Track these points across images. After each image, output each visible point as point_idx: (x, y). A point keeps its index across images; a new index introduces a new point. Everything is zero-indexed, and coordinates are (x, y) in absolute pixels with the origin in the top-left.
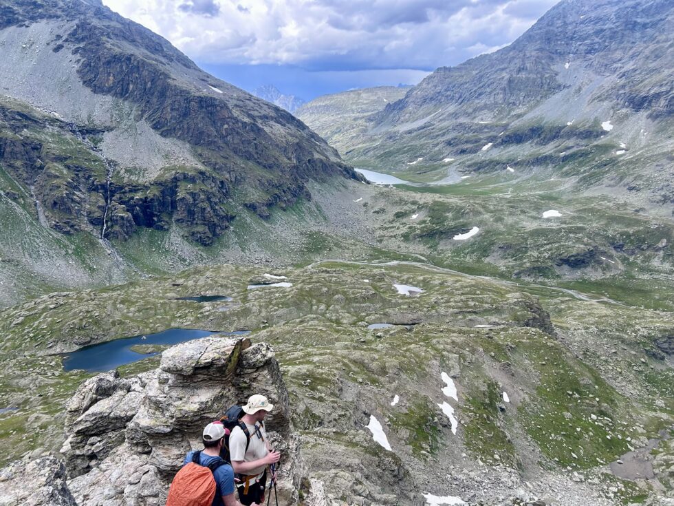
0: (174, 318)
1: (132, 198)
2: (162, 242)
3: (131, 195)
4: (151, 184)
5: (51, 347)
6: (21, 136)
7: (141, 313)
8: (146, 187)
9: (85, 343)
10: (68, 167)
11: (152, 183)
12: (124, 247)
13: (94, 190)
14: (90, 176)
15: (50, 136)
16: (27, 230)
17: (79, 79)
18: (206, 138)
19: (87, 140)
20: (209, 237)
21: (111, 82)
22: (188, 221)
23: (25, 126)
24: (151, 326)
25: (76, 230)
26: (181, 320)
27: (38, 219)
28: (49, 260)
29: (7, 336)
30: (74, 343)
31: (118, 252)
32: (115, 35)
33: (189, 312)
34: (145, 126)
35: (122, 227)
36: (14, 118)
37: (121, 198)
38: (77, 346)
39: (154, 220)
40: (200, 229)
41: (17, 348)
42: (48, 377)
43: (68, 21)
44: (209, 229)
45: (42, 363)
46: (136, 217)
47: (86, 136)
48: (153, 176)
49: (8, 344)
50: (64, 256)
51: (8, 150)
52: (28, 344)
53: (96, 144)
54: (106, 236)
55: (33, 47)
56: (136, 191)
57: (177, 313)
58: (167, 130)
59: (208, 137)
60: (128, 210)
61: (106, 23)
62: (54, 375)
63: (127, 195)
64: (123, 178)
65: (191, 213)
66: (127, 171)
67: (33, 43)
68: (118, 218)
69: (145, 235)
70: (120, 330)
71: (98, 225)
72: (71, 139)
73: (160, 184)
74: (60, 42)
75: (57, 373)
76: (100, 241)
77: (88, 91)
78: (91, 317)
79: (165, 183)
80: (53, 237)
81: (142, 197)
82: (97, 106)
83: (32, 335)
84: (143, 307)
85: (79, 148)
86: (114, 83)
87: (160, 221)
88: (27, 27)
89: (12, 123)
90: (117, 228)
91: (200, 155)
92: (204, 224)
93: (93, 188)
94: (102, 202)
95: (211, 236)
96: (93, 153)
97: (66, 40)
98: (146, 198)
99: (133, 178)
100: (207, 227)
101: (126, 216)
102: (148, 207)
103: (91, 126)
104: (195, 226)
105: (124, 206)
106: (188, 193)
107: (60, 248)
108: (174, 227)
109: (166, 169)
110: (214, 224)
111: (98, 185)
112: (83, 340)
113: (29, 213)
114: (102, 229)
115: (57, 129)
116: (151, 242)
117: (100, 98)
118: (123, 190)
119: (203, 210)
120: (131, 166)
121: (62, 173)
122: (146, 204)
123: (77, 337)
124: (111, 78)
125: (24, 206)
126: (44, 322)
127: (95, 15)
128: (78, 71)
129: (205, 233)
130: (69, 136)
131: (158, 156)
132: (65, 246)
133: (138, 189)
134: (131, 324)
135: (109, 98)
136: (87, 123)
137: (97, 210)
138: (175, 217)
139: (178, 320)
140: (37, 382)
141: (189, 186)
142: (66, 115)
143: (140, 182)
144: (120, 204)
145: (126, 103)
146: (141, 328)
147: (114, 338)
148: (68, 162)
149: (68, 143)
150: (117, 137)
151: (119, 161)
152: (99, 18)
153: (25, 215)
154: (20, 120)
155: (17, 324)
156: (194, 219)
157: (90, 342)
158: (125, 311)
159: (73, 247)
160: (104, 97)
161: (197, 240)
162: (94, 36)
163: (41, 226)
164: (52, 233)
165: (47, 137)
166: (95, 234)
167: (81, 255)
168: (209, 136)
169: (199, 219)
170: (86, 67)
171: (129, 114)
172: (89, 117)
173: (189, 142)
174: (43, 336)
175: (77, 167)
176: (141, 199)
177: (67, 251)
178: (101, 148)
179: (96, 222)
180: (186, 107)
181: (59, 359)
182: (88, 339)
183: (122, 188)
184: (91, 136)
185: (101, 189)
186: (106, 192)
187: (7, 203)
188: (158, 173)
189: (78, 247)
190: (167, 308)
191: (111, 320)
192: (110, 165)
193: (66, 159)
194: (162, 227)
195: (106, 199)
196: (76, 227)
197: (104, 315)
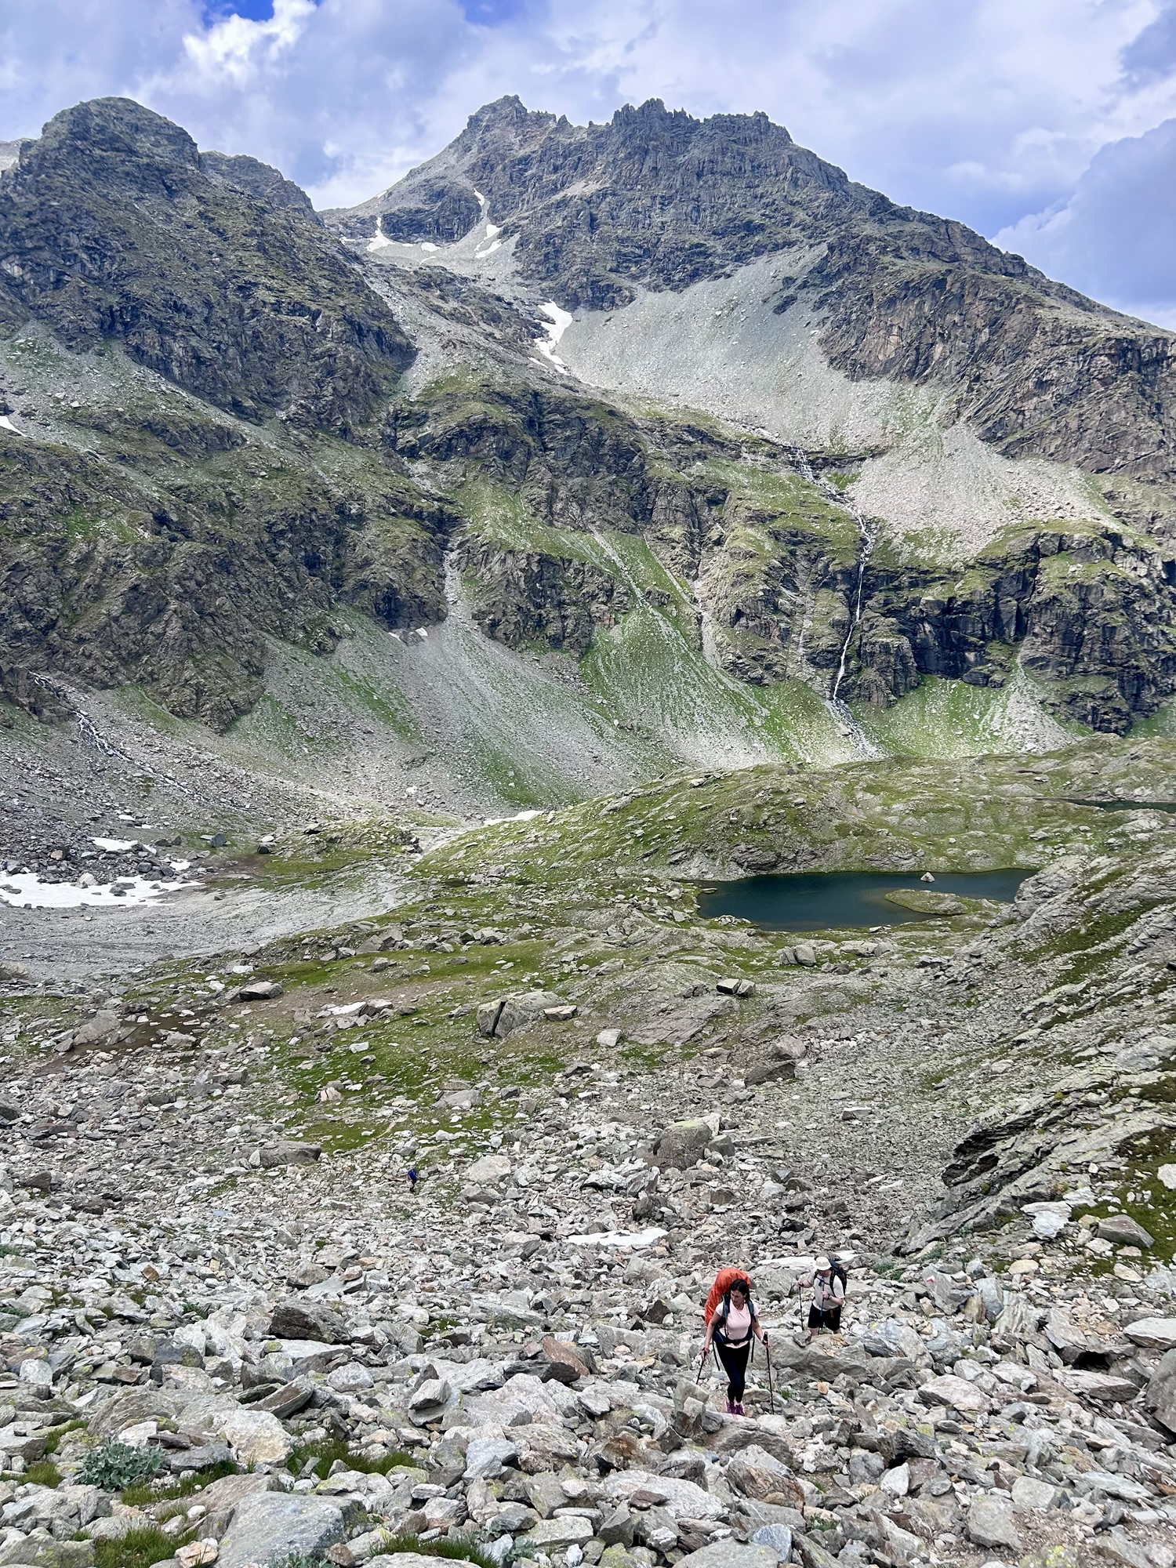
0: (1024, 841)
1: (916, 602)
2: (982, 715)
3: (915, 593)
4: (968, 567)
5: (676, 862)
6: (690, 475)
7: (923, 819)
8: (955, 573)
9: (760, 867)
10: (776, 536)
11: (971, 563)
12: (883, 721)
13: (826, 585)
14: (821, 554)
15: (747, 475)
16: (676, 669)
17: (822, 358)
18: (1131, 450)
19: (823, 480)
20: (1118, 711)
21: (891, 348)
22: (1061, 664)
23: (702, 456)
24: (951, 852)
25: (776, 675)
26: (1049, 850)
27: (701, 648)
28: (711, 734)
29: (588, 831)
30: (734, 860)
31: (866, 732)
32: (912, 249)
33: (1076, 831)
34: (965, 435)
35: (882, 671)
36: (681, 440)
37: (886, 603)
38: (741, 871)
39: (964, 660)
40: (1094, 685)
41: (602, 856)
42: (655, 919)
43: (811, 246)
44: (1122, 688)
45: (649, 889)
46: (920, 650)
47: (822, 473)
48: (975, 547)
49: (586, 848)
50: (743, 731)
51: (661, 502)
52: (627, 852)
53: (843, 486)
54: (844, 694)
55: (735, 313)
56: (926, 583)
57: (1036, 830)
58: (1022, 440)
59: (1138, 447)
60: (902, 632)
61: (893, 228)
62: (670, 916)
63: (905, 593)
64: (899, 554)
65: (1073, 642)
66: (908, 538)
67: (737, 304)
68: (877, 648)
69: (937, 697)
70: (860, 848)
71: (827, 666)
72: (790, 479)
73: (993, 566)
74: (791, 291)
75: (679, 916)
76: (828, 704)
77: (839, 377)
78: (784, 804)
79: (1005, 561)
80: (726, 690)
81: (940, 598)
82: (855, 406)
83: (639, 832)
84: (929, 806)
85: (805, 496)
86: (899, 347)
87: (981, 661)
88: (729, 276)
89: (675, 449)
90: (870, 674)
91: (1110, 496)
92: (1106, 674)
93: (827, 582)
94: (840, 613)
95: (1125, 708)
96: (833, 504)
97: (804, 285)
98: (951, 600)
99: (923, 553)
100: (1116, 683)
101: (897, 643)
102: (954, 624)
103: (836, 451)
104: (1080, 678)
105: (893, 620)
106: (1067, 587)
107: (738, 711)
108: (1020, 678)
109: (1010, 530)
110: (1140, 677)
111: (835, 572)
112: (758, 856)
113: (684, 636)
114: (834, 677)
115: (763, 459)
116: (954, 714)
117: (864, 387)
118: (896, 583)
119: (1109, 631)
120: (920, 527)
121: (762, 548)
122: (949, 614)
123: (743, 847)
124: (894, 339)
125: (676, 622)
126: (670, 809)
127: (872, 214)
128: (821, 342)
129: (1110, 698)
130: (785, 474)
131: (993, 502)
132: (749, 710)
133: (934, 580)
134: (892, 838)
135: (884, 386)
136: (827, 444)
137: (827, 631)
138: (1025, 651)
139: (1040, 848)
140: (626, 922)
141: (1072, 569)
142: (785, 432)
143: (938, 561)
144: (883, 615)
145: (922, 390)
146: (920, 852)
147: (841, 866)
148: (777, 524)
149: (783, 487)
150: (893, 467)
151: (892, 519)
152: (881, 221)
153: (677, 639)
154: (690, 443)
155: (614, 810)
156: (1078, 660)
157: (774, 865)
158: (878, 809)
159: (766, 712)
160: (872, 385)
161: (1084, 717)
162: (866, 259)
163: (704, 663)
164: (725, 680)
165: (740, 476)
166: (816, 688)
167: (781, 731)
168: (1140, 442)
169: (1092, 660)
170: (839, 327)
171: (926, 415)
172: (834, 432)
173: (1079, 465)
174: (663, 837)
175: (795, 536)
176: (938, 603)
177: (750, 720)
178: (852, 495)
179: (826, 659)
180: (1079, 372)
181: (692, 891)
182: (770, 857)
183: (892, 577)
184: (834, 470)
185: (843, 581)
186: (855, 587)
187: (645, 612)
188: (990, 540)
189: (775, 713)
190: (1005, 816)
191: (836, 822)
192: (869, 530)
193: (773, 517)
194: (987, 677)
195: (851, 607)
196: (776, 669)
197: (819, 804)
